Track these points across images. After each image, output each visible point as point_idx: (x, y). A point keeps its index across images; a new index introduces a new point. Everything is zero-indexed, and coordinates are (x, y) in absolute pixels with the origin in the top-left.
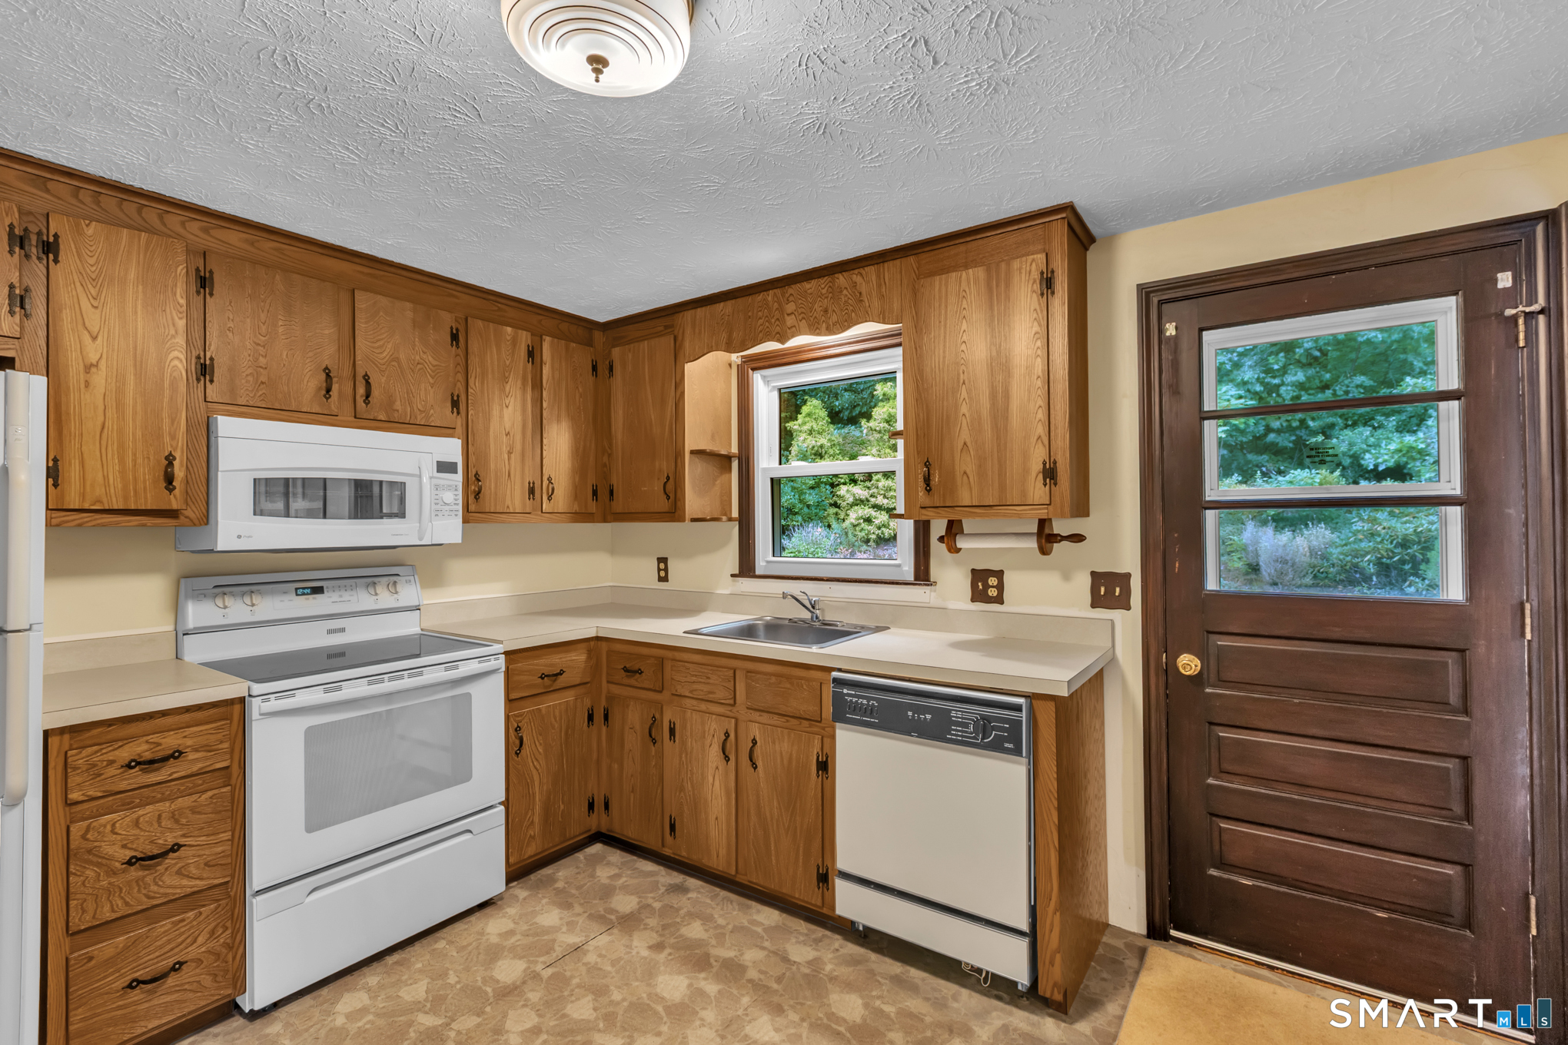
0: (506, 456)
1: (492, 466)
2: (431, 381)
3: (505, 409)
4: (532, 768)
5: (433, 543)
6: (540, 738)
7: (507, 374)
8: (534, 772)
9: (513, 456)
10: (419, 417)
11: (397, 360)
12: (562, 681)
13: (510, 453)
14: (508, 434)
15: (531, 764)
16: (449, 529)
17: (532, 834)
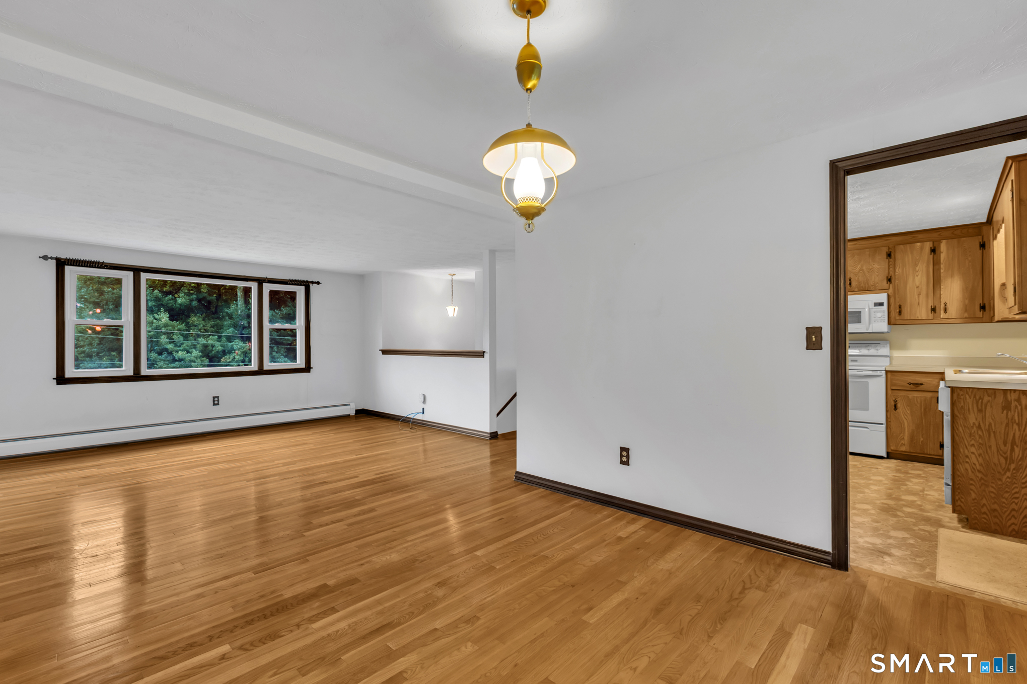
0: (917, 296)
1: (908, 301)
2: (877, 274)
3: (916, 277)
4: (903, 418)
5: (874, 331)
6: (908, 407)
7: (917, 263)
8: (905, 420)
9: (921, 296)
10: (871, 288)
11: (863, 270)
12: (921, 387)
13: (919, 295)
14: (918, 287)
15: (903, 416)
16: (882, 326)
17: (903, 443)
